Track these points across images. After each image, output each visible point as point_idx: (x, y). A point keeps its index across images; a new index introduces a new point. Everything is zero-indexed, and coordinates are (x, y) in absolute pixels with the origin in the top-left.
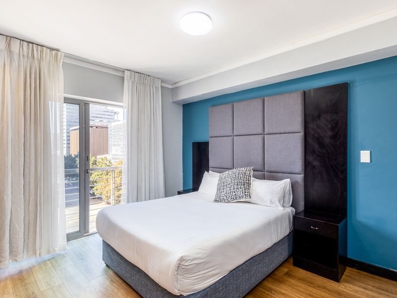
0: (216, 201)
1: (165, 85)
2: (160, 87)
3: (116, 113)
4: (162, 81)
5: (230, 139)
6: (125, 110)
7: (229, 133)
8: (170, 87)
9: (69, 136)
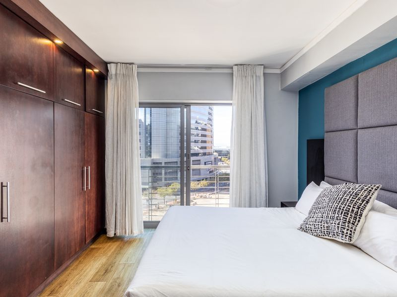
0: (301, 229)
1: (268, 71)
2: (262, 74)
4: (264, 68)
5: (351, 134)
6: (235, 107)
7: (351, 124)
8: (278, 71)
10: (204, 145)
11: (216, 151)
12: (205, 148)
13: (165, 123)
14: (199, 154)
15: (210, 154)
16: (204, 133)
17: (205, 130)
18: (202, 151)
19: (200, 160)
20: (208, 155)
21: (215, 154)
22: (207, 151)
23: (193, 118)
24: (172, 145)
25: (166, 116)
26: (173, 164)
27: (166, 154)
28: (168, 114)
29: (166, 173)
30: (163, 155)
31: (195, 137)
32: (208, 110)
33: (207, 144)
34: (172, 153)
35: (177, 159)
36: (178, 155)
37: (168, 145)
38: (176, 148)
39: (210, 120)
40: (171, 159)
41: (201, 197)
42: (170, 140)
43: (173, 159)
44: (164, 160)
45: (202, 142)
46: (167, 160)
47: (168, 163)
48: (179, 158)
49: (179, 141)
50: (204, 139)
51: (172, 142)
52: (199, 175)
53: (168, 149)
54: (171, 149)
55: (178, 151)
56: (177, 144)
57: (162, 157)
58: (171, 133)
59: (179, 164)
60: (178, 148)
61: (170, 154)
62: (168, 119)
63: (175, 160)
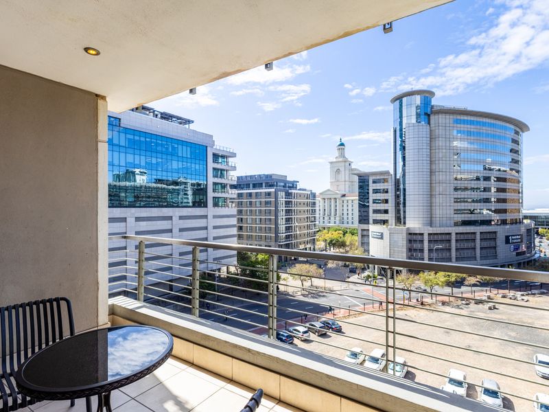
10: (502, 206)
11: (526, 217)
12: (505, 211)
13: (429, 173)
14: (491, 221)
15: (516, 222)
16: (501, 185)
17: (504, 180)
18: (496, 217)
19: (495, 232)
20: (512, 224)
21: (526, 221)
22: (509, 217)
23: (477, 162)
24: (441, 207)
25: (429, 162)
26: (444, 237)
27: (431, 221)
28: (433, 160)
29: (430, 250)
30: (425, 222)
31: (482, 193)
32: (510, 145)
33: (507, 204)
34: (441, 219)
35: (450, 228)
36: (452, 222)
37: (433, 208)
38: (448, 212)
39: (516, 162)
40: (439, 229)
41: (504, 297)
42: (437, 200)
43: (443, 228)
44: (427, 230)
45: (499, 201)
46: (431, 230)
47: (435, 234)
48: (454, 228)
49: (453, 200)
50: (502, 195)
51: (441, 202)
52: (495, 257)
53: (434, 212)
54: (438, 212)
55: (452, 216)
56: (449, 204)
57: (424, 225)
58: (438, 189)
59: (454, 237)
60: (452, 212)
61: (437, 221)
62: (434, 167)
63: (446, 230)
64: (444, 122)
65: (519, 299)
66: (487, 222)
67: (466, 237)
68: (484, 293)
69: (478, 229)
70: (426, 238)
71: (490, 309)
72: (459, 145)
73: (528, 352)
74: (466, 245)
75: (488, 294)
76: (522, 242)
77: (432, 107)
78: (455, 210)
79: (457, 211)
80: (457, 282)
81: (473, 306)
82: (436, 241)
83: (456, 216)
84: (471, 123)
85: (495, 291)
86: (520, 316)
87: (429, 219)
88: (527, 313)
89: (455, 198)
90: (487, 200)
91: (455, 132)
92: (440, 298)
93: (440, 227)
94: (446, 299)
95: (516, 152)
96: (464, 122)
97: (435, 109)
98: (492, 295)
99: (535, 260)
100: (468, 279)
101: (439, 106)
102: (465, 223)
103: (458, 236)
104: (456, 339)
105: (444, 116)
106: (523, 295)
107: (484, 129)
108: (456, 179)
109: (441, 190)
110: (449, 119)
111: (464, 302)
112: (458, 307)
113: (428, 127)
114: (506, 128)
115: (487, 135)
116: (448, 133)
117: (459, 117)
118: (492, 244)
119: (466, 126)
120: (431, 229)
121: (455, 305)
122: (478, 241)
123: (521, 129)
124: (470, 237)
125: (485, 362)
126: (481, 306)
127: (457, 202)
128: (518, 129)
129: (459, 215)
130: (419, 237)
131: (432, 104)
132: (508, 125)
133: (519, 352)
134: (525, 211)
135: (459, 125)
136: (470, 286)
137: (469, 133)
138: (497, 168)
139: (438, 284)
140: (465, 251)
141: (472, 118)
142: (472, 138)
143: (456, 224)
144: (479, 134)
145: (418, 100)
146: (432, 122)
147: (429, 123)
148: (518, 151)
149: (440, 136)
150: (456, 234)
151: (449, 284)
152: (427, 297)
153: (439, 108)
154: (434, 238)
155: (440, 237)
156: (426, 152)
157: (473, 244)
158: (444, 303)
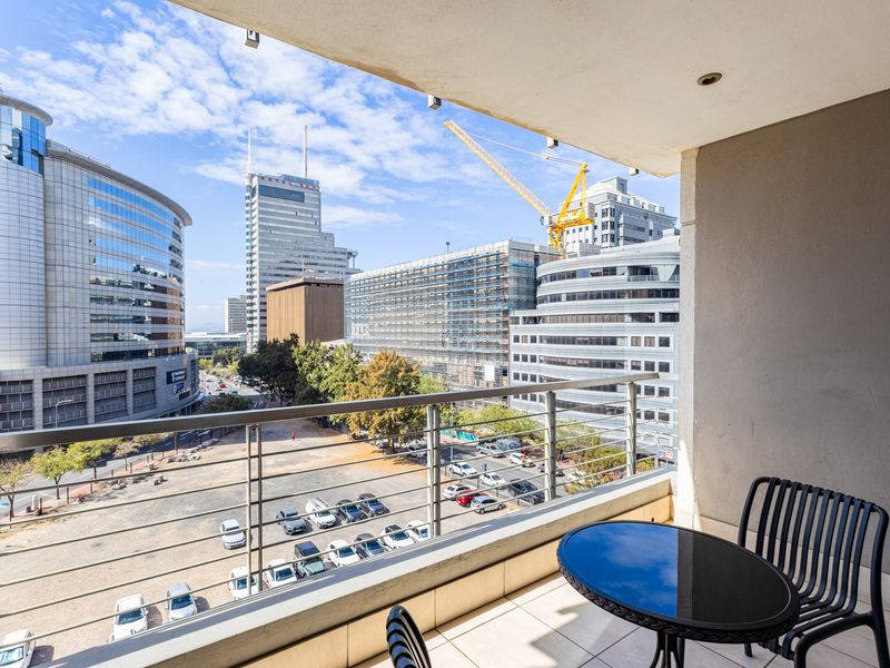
3: (350, 254)
9: (265, 303)
10: (159, 329)
11: (189, 344)
12: (164, 336)
13: (42, 266)
14: (147, 351)
15: (178, 352)
16: (159, 297)
17: (163, 290)
18: (154, 345)
19: (154, 368)
20: (173, 354)
21: (189, 350)
22: (169, 344)
23: (129, 258)
24: (67, 330)
25: (42, 245)
26: (73, 383)
27: (47, 354)
28: (49, 242)
29: (47, 410)
30: (36, 358)
31: (135, 308)
32: (171, 240)
33: (168, 326)
34: (67, 351)
35: (85, 367)
36: (88, 356)
37: (52, 331)
38: (81, 338)
39: (176, 265)
40: (65, 369)
41: (171, 461)
42: (60, 316)
43: (71, 368)
44: (38, 374)
45: (155, 320)
46: (49, 373)
47: (55, 379)
48: (91, 366)
49: (88, 318)
50: (160, 313)
51: (67, 320)
52: (154, 405)
53: (52, 339)
54: (61, 340)
55: (88, 345)
56: (82, 325)
57: (33, 363)
58: (60, 297)
59: (91, 381)
60: (88, 338)
61: (59, 354)
62: (51, 255)
63: (78, 371)
64: (71, 177)
65: (189, 458)
66: (142, 354)
67: (112, 379)
68: (145, 463)
69: (129, 365)
70: (38, 388)
71: (157, 483)
72: (98, 226)
73: (212, 524)
74: (112, 392)
75: (151, 462)
76: (186, 378)
77: (47, 143)
78: (92, 335)
79: (95, 337)
80: (103, 455)
81: (131, 488)
82: (58, 392)
83: (94, 344)
84: (118, 192)
85: (158, 456)
86: (195, 481)
87: (44, 352)
88: (202, 474)
89: (92, 315)
90: (139, 320)
91: (91, 202)
92: (74, 492)
93: (65, 365)
94: (85, 489)
95: (178, 251)
96: (107, 188)
97: (51, 148)
98: (155, 463)
99: (199, 402)
100: (119, 446)
101: (62, 146)
102: (109, 356)
103: (99, 378)
104: (115, 547)
105: (71, 168)
106: (193, 452)
107: (137, 209)
108: (97, 282)
109: (67, 299)
110: (81, 175)
111: (117, 486)
112: (108, 496)
113: (40, 179)
114: (165, 214)
115: (142, 219)
116: (78, 200)
117: (97, 177)
118: (149, 385)
119: (109, 195)
120: (49, 370)
121: (102, 495)
122: (130, 384)
123: (182, 219)
124: (118, 378)
125: (162, 563)
126: (142, 483)
127: (97, 321)
128: (179, 219)
129: (100, 344)
130: (24, 389)
131: (47, 138)
132: (168, 210)
133: (203, 528)
134: (188, 337)
135: (97, 191)
136: (124, 457)
137: (115, 209)
138: (152, 270)
139: (71, 468)
140: (111, 403)
141: (120, 186)
142: (120, 218)
143: (94, 359)
144: (129, 214)
145: (17, 119)
146: (48, 170)
147: (41, 171)
148: (179, 250)
149: (65, 202)
150: (96, 375)
151: (91, 463)
152: (47, 498)
153: (59, 149)
154: (53, 387)
155: (66, 384)
156: (36, 224)
157: (122, 390)
158: (82, 499)
